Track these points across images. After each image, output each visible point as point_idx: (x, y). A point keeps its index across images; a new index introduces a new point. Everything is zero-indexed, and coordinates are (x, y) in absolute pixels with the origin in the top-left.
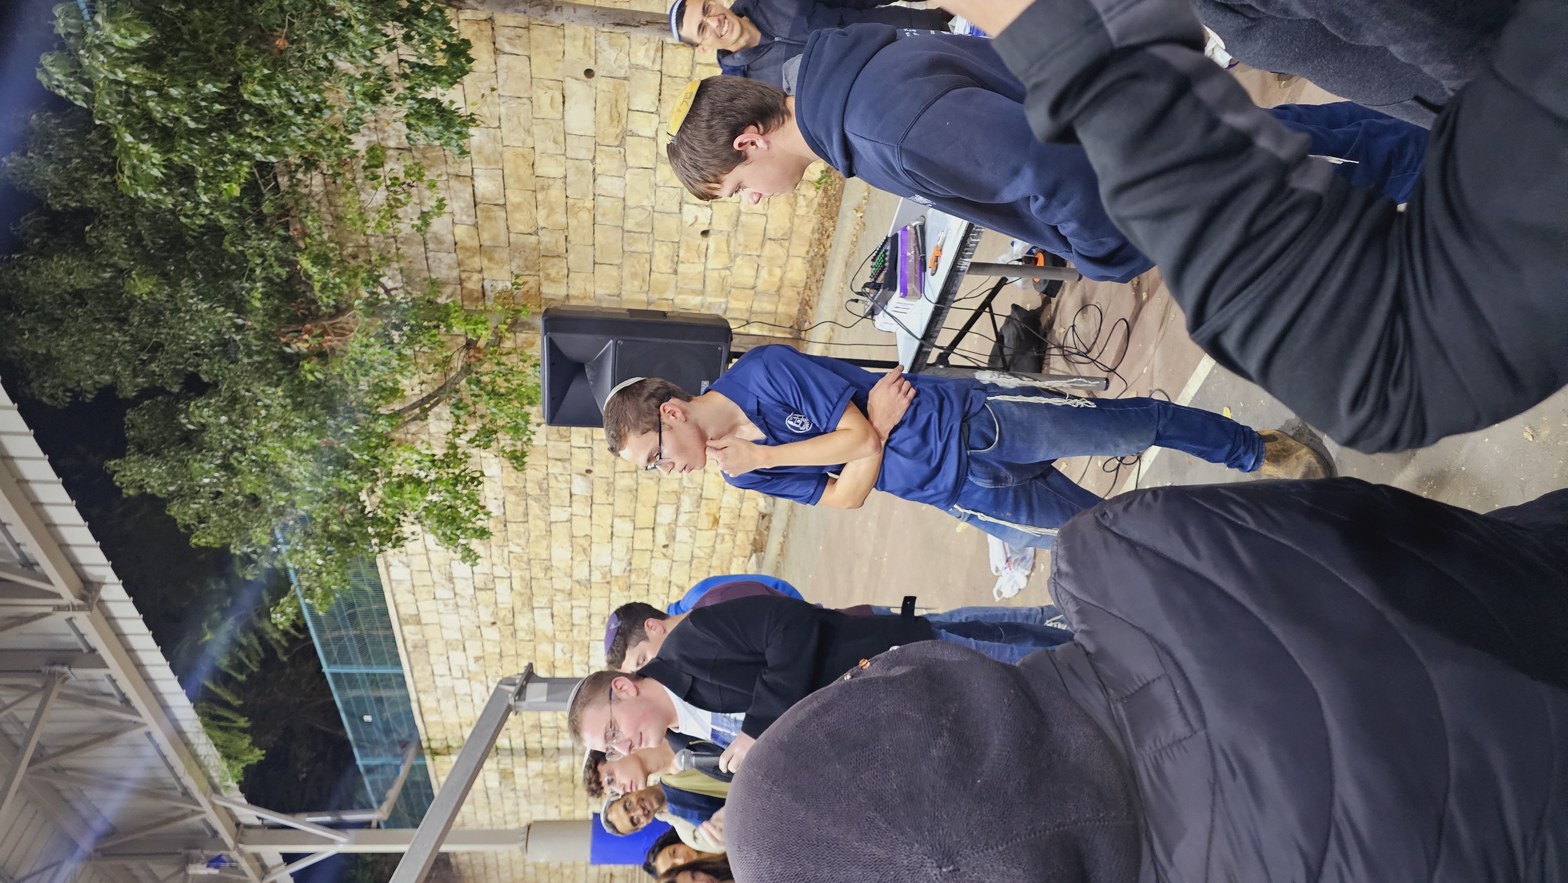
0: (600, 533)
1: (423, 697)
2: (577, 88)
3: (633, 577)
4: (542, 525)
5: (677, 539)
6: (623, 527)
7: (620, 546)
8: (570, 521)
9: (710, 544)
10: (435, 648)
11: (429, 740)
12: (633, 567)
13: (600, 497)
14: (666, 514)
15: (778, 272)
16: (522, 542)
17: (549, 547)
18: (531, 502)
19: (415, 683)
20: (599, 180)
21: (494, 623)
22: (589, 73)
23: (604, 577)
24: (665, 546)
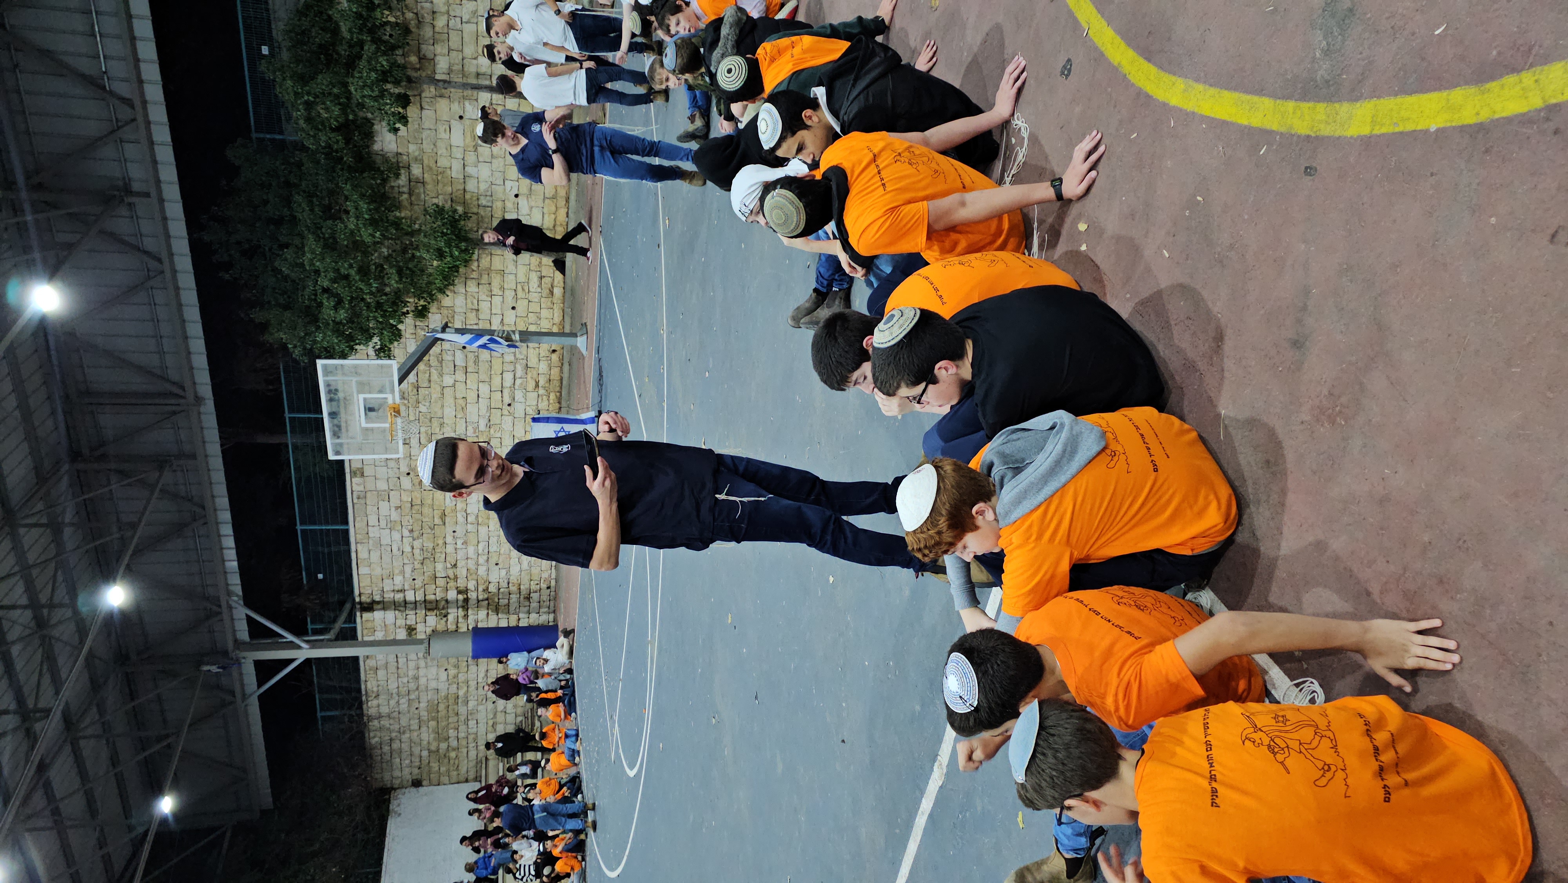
0: (472, 397)
1: (360, 547)
2: (456, 125)
3: (492, 431)
4: (439, 389)
5: (516, 399)
6: (484, 389)
7: (483, 403)
8: (454, 386)
9: (535, 403)
10: (371, 499)
11: (360, 595)
12: (492, 423)
13: (471, 364)
14: (508, 377)
15: (553, 216)
16: (427, 404)
17: (443, 406)
18: (432, 370)
19: (356, 534)
20: (466, 168)
21: (408, 474)
22: (461, 117)
23: (475, 432)
24: (509, 405)
